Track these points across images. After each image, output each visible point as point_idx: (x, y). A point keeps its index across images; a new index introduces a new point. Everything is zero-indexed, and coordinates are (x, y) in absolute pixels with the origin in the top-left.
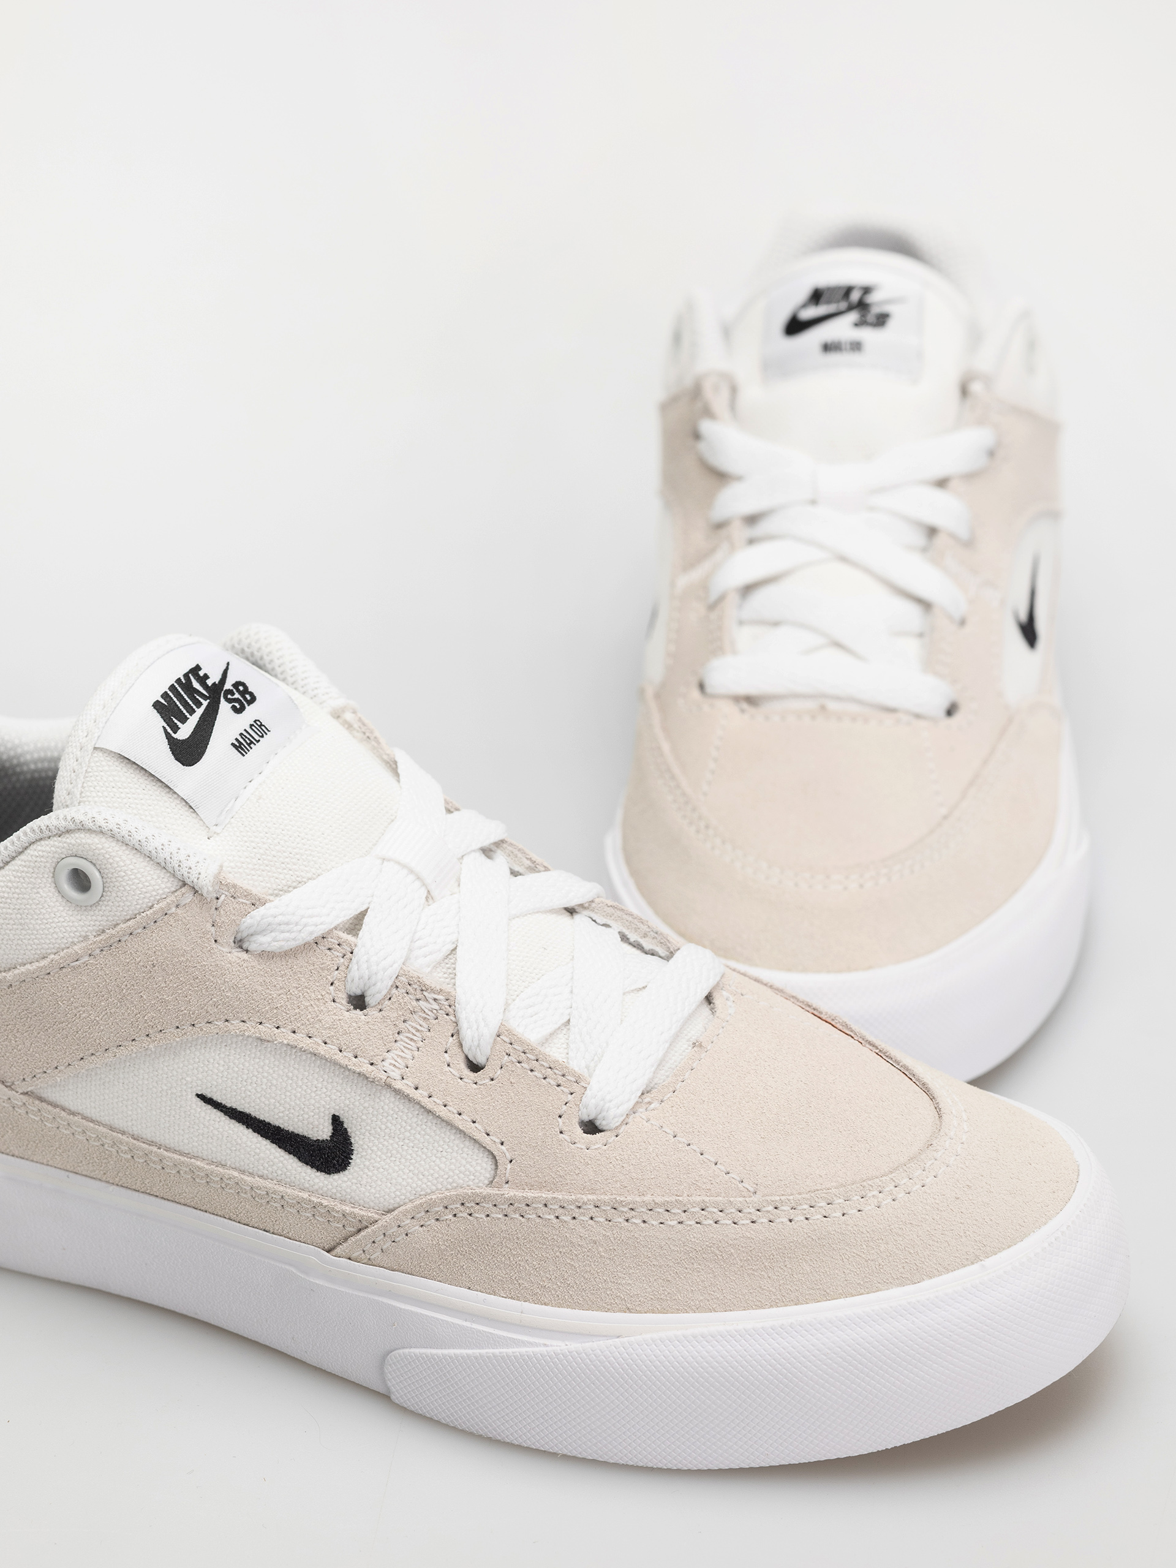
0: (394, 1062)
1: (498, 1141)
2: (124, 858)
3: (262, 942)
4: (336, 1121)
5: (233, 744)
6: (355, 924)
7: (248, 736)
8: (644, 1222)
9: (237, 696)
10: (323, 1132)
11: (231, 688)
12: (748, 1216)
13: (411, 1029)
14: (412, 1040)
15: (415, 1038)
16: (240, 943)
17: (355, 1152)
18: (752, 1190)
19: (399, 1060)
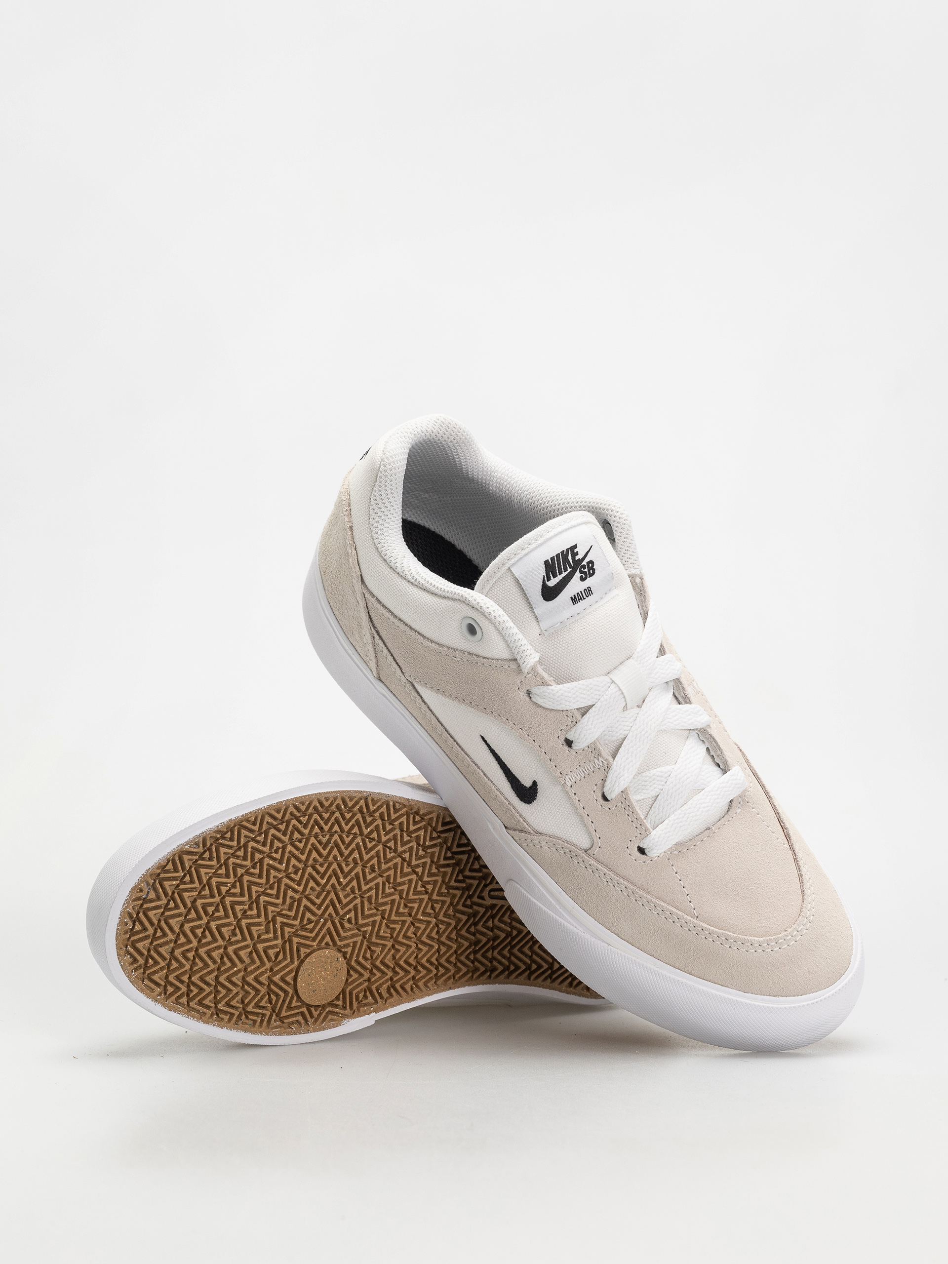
0: (571, 778)
1: (598, 836)
2: (495, 636)
3: (540, 701)
4: (535, 783)
5: (571, 598)
6: (584, 711)
7: (581, 595)
8: (643, 905)
9: (586, 570)
10: (527, 783)
11: (586, 564)
12: (689, 927)
13: (585, 767)
14: (583, 772)
15: (585, 772)
16: (529, 693)
17: (536, 800)
18: (696, 915)
19: (573, 778)
